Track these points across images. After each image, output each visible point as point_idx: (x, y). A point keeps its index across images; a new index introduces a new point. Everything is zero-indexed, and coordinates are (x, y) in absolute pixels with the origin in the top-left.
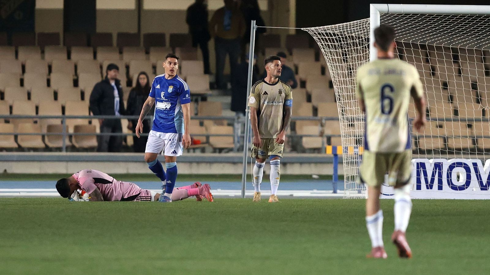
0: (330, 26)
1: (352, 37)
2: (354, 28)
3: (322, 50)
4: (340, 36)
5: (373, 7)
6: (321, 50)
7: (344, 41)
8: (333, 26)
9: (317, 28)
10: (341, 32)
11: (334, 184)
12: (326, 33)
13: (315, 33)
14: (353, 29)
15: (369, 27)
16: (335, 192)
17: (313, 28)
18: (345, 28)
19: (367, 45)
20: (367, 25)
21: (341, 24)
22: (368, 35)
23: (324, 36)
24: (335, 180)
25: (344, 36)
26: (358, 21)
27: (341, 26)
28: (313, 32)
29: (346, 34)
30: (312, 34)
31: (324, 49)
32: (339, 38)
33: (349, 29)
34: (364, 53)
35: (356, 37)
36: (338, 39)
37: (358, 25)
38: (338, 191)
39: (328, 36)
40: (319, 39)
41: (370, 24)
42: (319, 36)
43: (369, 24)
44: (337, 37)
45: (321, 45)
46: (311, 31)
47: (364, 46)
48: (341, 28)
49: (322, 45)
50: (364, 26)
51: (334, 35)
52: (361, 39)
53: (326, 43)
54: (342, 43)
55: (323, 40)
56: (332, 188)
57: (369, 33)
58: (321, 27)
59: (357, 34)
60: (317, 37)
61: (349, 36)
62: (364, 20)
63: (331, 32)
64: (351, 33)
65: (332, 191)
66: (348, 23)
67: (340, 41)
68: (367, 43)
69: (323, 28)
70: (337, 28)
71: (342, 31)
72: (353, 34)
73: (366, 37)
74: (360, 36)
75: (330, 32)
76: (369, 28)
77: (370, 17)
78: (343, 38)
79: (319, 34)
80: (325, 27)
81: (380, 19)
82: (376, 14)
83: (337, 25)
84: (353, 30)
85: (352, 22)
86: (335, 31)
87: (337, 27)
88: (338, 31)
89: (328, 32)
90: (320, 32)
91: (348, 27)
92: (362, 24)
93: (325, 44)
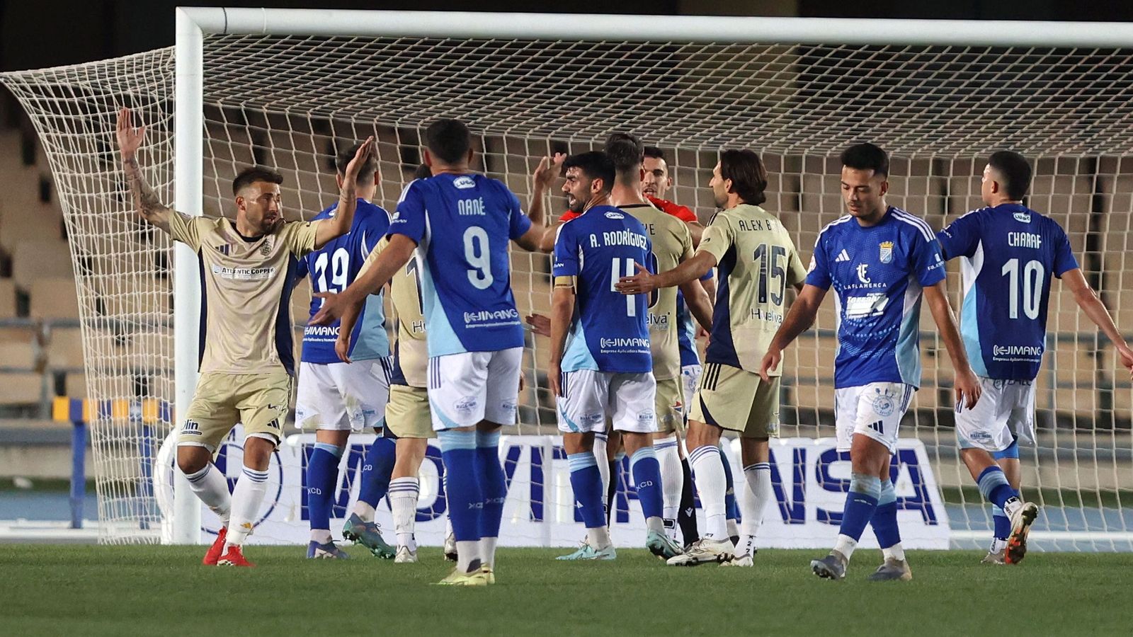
0: (64, 68)
1: (127, 97)
2: (132, 72)
3: (42, 135)
4: (94, 97)
5: (182, 15)
6: (37, 136)
7: (103, 110)
8: (74, 67)
9: (30, 72)
10: (95, 85)
11: (73, 502)
12: (55, 89)
13: (23, 88)
14: (130, 75)
15: (173, 70)
16: (76, 525)
17: (18, 74)
18: (107, 73)
19: (167, 120)
20: (166, 66)
21: (95, 63)
22: (169, 92)
23: (48, 95)
24: (78, 492)
25: (103, 96)
26: (142, 54)
27: (96, 69)
28: (17, 85)
29: (111, 90)
30: (15, 89)
31: (46, 131)
32: (91, 101)
33: (117, 77)
34: (160, 144)
35: (137, 98)
36: (87, 103)
37: (144, 65)
38: (85, 523)
39: (58, 95)
40: (33, 103)
41: (177, 64)
42: (34, 95)
43: (173, 62)
44: (85, 98)
45: (38, 122)
46: (12, 82)
47: (159, 123)
48: (97, 74)
49: (42, 120)
50: (160, 68)
51: (78, 92)
52: (150, 105)
53: (54, 116)
54: (99, 114)
55: (46, 108)
56: (69, 514)
57: (173, 87)
58: (42, 71)
59: (139, 90)
60: (28, 99)
61: (118, 97)
62: (158, 51)
63: (69, 85)
64: (124, 87)
65: (67, 524)
66: (116, 60)
67: (93, 110)
68: (166, 114)
69: (46, 73)
70: (85, 73)
71: (98, 80)
72: (130, 91)
73: (166, 99)
74: (149, 96)
75: (64, 84)
76: (172, 73)
77: (174, 44)
78: (100, 101)
79: (35, 89)
80: (53, 70)
81: (204, 50)
82: (192, 35)
83: (85, 65)
84: (129, 78)
85: (126, 58)
86: (78, 82)
87: (86, 71)
88: (88, 82)
89: (59, 83)
90: (39, 85)
91: (116, 71)
92: (153, 63)
93: (51, 119)
